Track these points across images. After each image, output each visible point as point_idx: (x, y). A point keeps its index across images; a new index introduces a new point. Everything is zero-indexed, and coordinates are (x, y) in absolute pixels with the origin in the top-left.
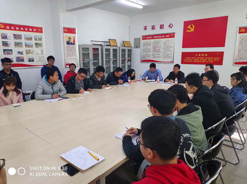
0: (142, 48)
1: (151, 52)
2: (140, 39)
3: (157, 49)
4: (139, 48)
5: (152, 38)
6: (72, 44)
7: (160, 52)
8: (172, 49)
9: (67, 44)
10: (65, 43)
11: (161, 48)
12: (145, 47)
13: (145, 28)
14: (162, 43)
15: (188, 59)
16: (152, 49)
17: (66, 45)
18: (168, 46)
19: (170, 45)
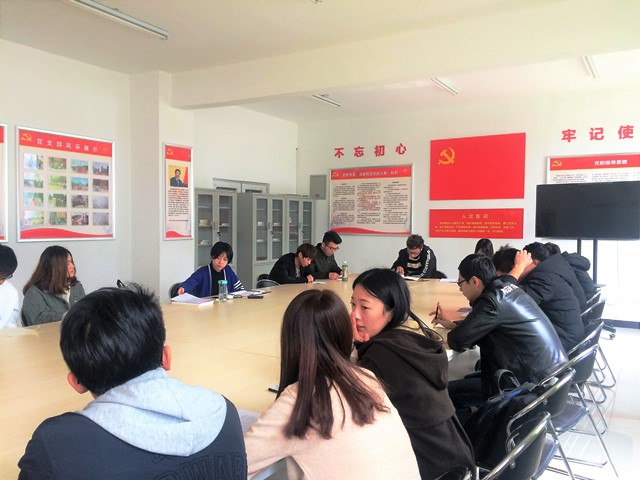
0: (332, 199)
1: (356, 208)
2: (324, 177)
3: (371, 201)
4: (324, 198)
5: (358, 177)
6: (181, 185)
7: (378, 209)
8: (406, 203)
9: (171, 185)
10: (168, 182)
11: (381, 200)
12: (340, 197)
13: (339, 153)
14: (381, 188)
15: (446, 225)
16: (357, 203)
17: (169, 187)
18: (397, 195)
19: (403, 193)
